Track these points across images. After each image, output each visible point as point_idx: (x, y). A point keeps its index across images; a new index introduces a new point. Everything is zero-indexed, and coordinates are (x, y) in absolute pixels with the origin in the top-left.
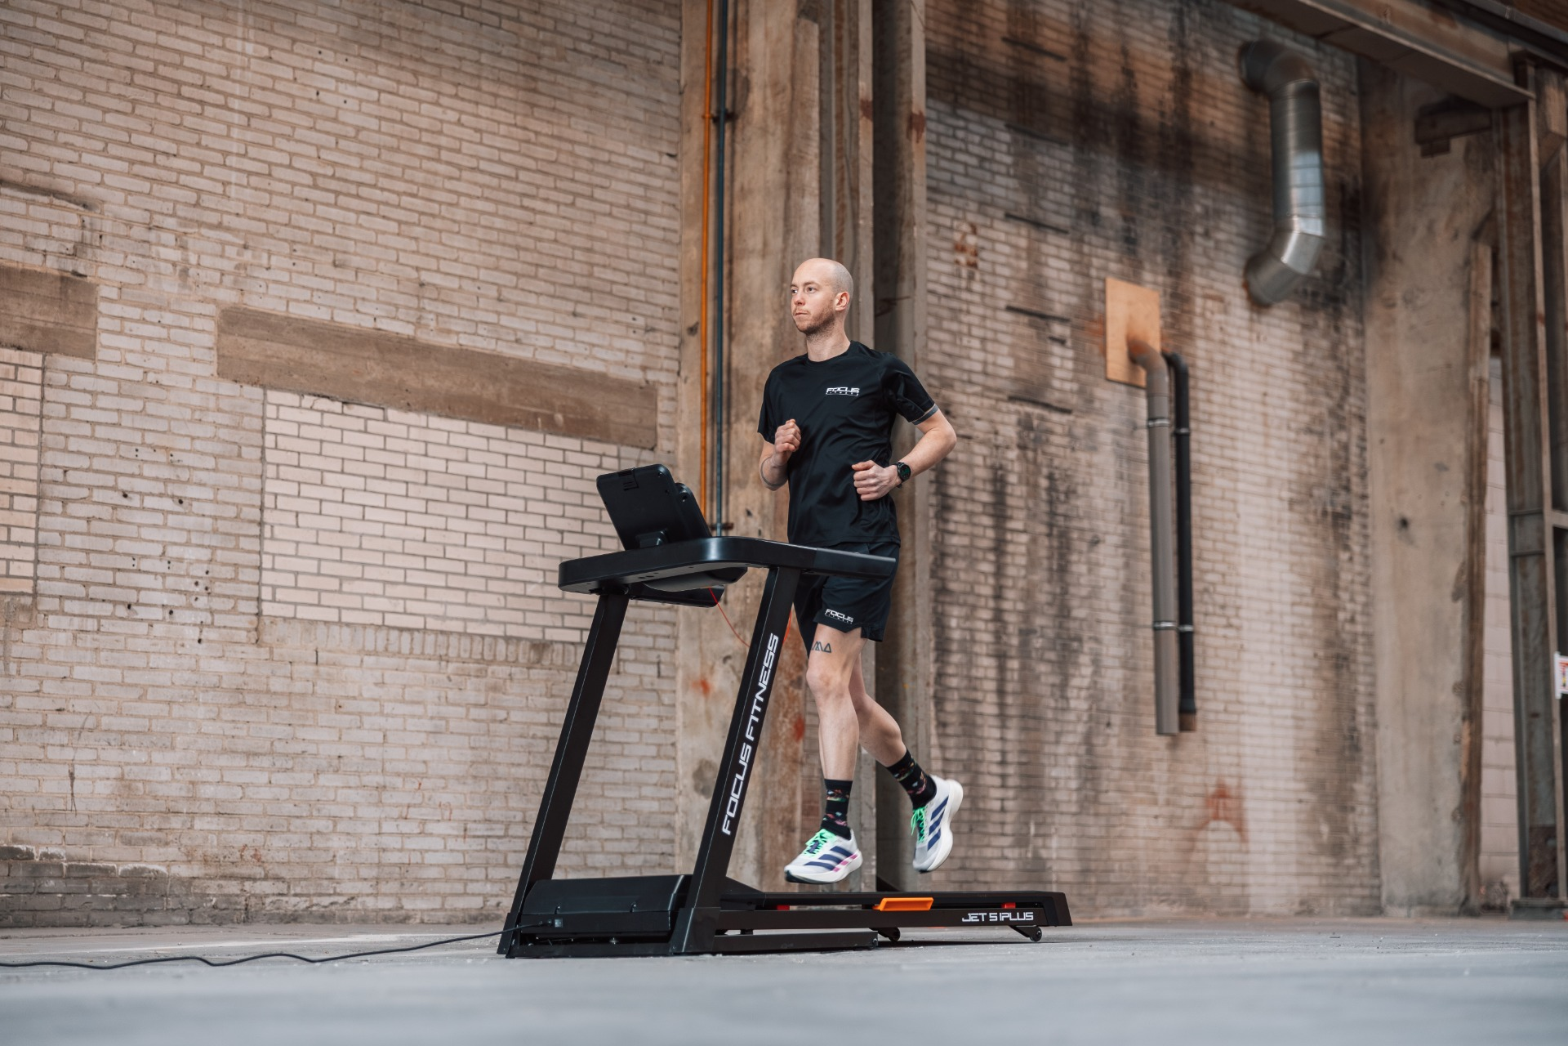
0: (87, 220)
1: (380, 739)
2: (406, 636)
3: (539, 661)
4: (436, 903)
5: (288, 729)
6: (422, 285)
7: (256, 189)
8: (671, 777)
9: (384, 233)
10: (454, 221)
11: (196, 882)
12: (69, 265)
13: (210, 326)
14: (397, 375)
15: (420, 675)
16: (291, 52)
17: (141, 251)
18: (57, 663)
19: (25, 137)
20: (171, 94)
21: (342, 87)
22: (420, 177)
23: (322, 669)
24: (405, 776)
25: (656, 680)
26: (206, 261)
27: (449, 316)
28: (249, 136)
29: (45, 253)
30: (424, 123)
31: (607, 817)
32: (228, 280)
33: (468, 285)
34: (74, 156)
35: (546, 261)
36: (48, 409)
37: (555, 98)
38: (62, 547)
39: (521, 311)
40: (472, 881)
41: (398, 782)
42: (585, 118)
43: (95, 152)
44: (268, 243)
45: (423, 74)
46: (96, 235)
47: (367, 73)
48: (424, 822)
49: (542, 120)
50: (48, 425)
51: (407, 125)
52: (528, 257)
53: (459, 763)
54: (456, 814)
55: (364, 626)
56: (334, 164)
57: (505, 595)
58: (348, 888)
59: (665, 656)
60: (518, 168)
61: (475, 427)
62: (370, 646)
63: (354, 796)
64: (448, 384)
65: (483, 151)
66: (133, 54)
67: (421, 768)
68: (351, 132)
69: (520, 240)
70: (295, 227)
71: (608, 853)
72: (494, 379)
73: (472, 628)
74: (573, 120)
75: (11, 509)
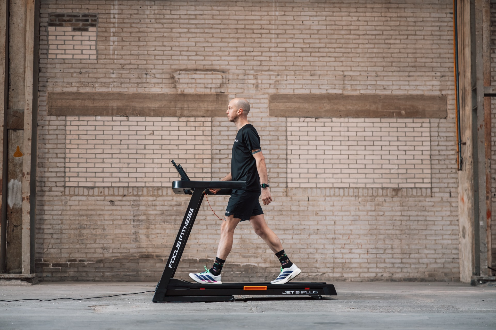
0: (224, 76)
1: (333, 223)
2: (342, 190)
3: (396, 195)
4: (357, 275)
5: (298, 221)
6: (345, 76)
7: (281, 56)
8: (457, 232)
9: (329, 62)
10: (357, 53)
11: (268, 269)
12: (219, 90)
13: (267, 101)
14: (336, 107)
15: (348, 202)
16: (293, 11)
17: (242, 82)
18: (219, 206)
19: (203, 56)
20: (251, 33)
21: (311, 18)
22: (343, 41)
23: (310, 202)
24: (343, 235)
25: (449, 198)
26: (264, 82)
27: (356, 85)
28: (278, 40)
29: (211, 88)
30: (344, 23)
31: (428, 246)
32: (272, 86)
33: (363, 73)
34: (219, 58)
35: (396, 60)
36: (214, 133)
37: (398, 4)
38: (220, 172)
39: (386, 78)
40: (371, 268)
41: (341, 237)
42: (412, 8)
43: (226, 56)
44: (286, 72)
45: (343, 7)
46: (227, 80)
47: (320, 12)
48: (351, 249)
49: (393, 12)
50: (214, 138)
51: (337, 25)
52: (388, 60)
53: (365, 230)
54: (364, 246)
55: (325, 188)
56: (309, 43)
57: (382, 174)
58: (322, 270)
59: (452, 190)
60: (382, 31)
61: (367, 120)
62: (328, 194)
63: (323, 241)
64: (356, 107)
65: (368, 28)
66: (237, 24)
67: (349, 232)
68: (316, 32)
69: (384, 55)
70: (296, 66)
71: (429, 258)
72: (375, 103)
73: (368, 186)
74: (406, 10)
75: (203, 163)
